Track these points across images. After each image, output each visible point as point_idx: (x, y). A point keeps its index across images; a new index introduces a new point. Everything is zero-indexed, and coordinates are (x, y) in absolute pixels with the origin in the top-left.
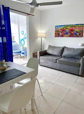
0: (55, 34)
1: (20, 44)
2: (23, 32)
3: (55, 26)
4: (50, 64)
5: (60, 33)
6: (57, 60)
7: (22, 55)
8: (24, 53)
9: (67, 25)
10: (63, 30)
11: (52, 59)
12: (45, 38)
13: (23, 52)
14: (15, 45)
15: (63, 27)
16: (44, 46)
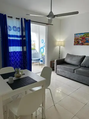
0: (75, 42)
1: (39, 52)
2: (42, 41)
3: (75, 34)
4: (67, 73)
5: (80, 41)
6: (74, 69)
7: (41, 63)
8: (42, 61)
9: (88, 33)
10: (83, 38)
11: (70, 69)
12: (64, 46)
13: (42, 59)
14: (35, 53)
15: (83, 35)
16: (62, 54)
